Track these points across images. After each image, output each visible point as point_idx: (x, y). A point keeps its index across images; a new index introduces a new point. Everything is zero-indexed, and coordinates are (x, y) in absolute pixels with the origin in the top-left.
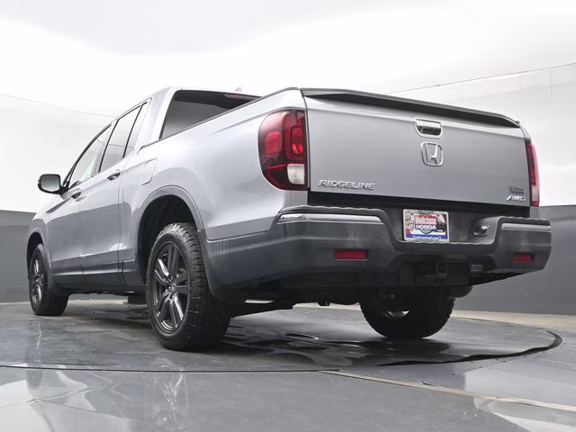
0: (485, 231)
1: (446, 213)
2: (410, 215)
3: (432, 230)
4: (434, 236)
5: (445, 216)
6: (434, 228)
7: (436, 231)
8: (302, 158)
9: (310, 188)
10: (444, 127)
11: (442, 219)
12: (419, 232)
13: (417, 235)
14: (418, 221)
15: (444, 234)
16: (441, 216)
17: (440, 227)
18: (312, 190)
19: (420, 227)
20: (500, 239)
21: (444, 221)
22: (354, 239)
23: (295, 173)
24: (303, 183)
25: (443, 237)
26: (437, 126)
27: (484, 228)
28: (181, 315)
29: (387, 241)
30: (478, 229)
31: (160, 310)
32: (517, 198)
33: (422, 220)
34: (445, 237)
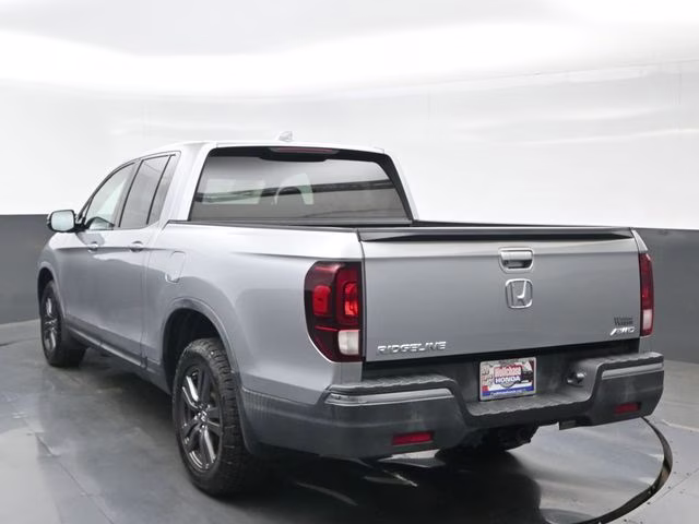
0: (580, 380)
1: (534, 359)
2: (489, 369)
3: (515, 383)
4: (516, 389)
5: (532, 363)
6: (518, 379)
7: (520, 382)
8: (357, 322)
9: (365, 358)
10: (536, 256)
11: (528, 367)
12: (499, 387)
13: (495, 392)
14: (499, 373)
15: (530, 384)
16: (527, 364)
17: (525, 376)
18: (368, 360)
19: (500, 380)
20: (599, 392)
21: (530, 369)
22: (417, 420)
23: (348, 341)
24: (356, 352)
25: (528, 389)
26: (526, 255)
27: (580, 375)
28: (213, 456)
29: (457, 416)
30: (573, 376)
31: (188, 435)
32: (624, 329)
33: (504, 371)
34: (531, 388)
